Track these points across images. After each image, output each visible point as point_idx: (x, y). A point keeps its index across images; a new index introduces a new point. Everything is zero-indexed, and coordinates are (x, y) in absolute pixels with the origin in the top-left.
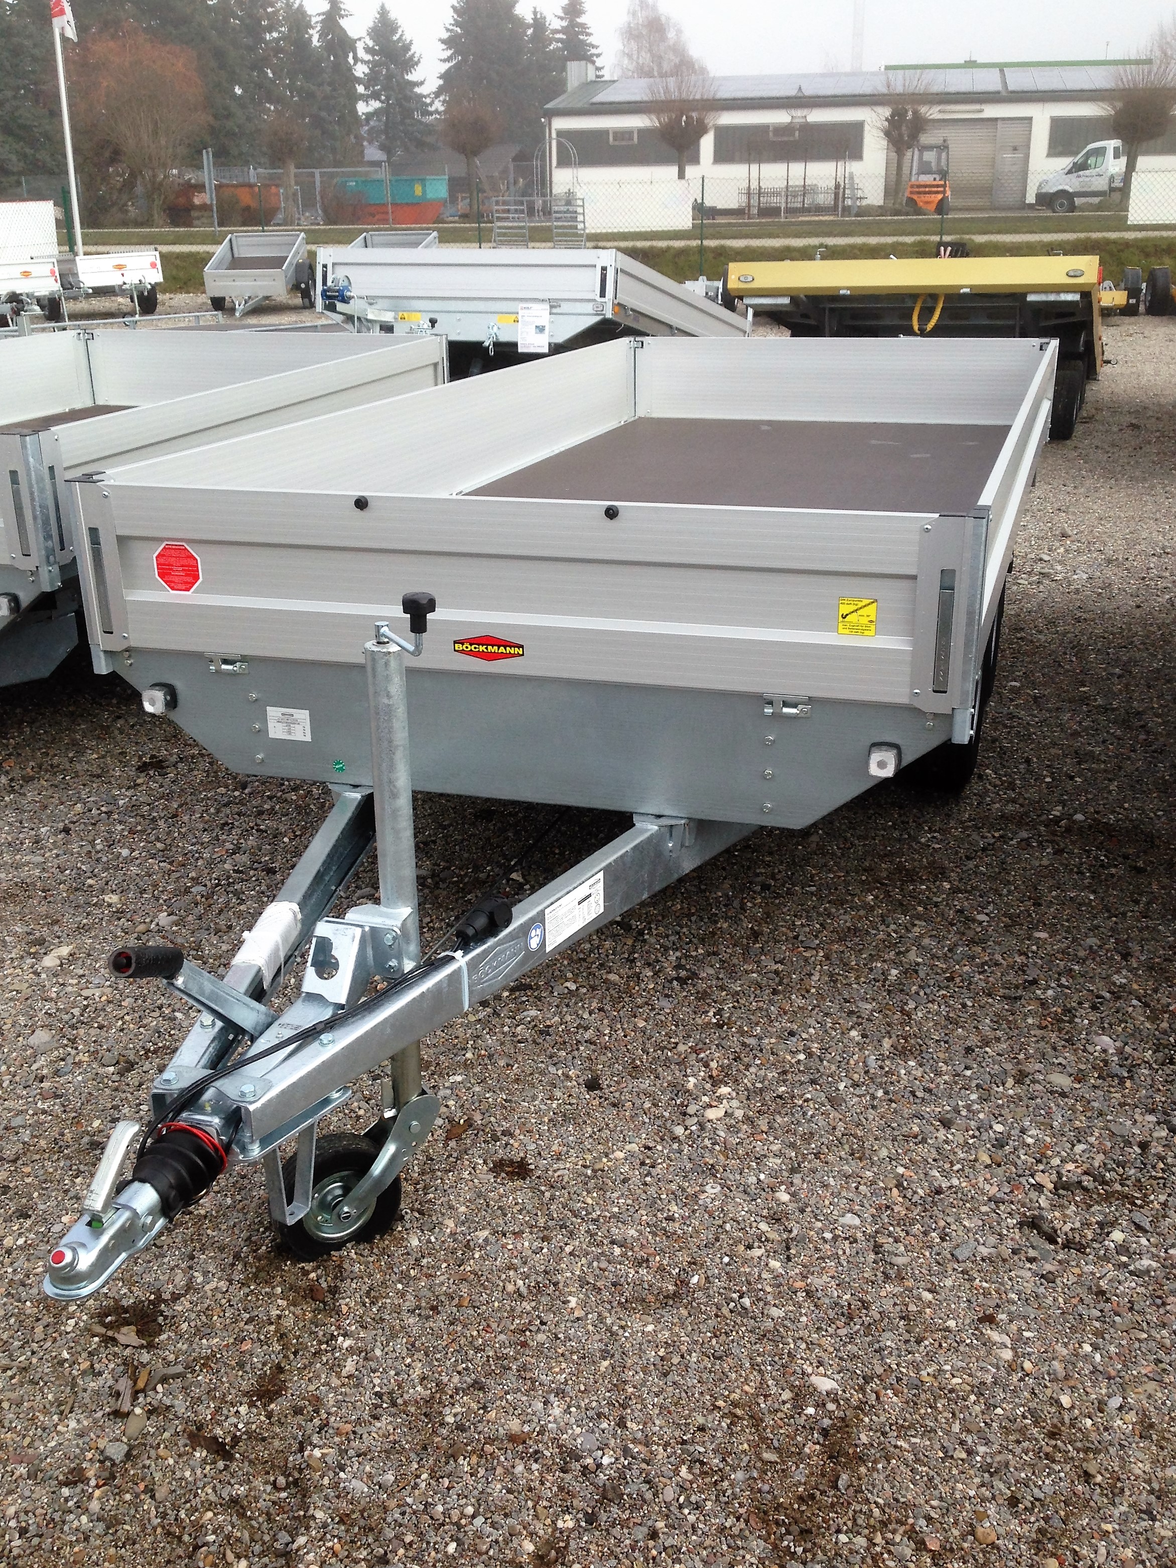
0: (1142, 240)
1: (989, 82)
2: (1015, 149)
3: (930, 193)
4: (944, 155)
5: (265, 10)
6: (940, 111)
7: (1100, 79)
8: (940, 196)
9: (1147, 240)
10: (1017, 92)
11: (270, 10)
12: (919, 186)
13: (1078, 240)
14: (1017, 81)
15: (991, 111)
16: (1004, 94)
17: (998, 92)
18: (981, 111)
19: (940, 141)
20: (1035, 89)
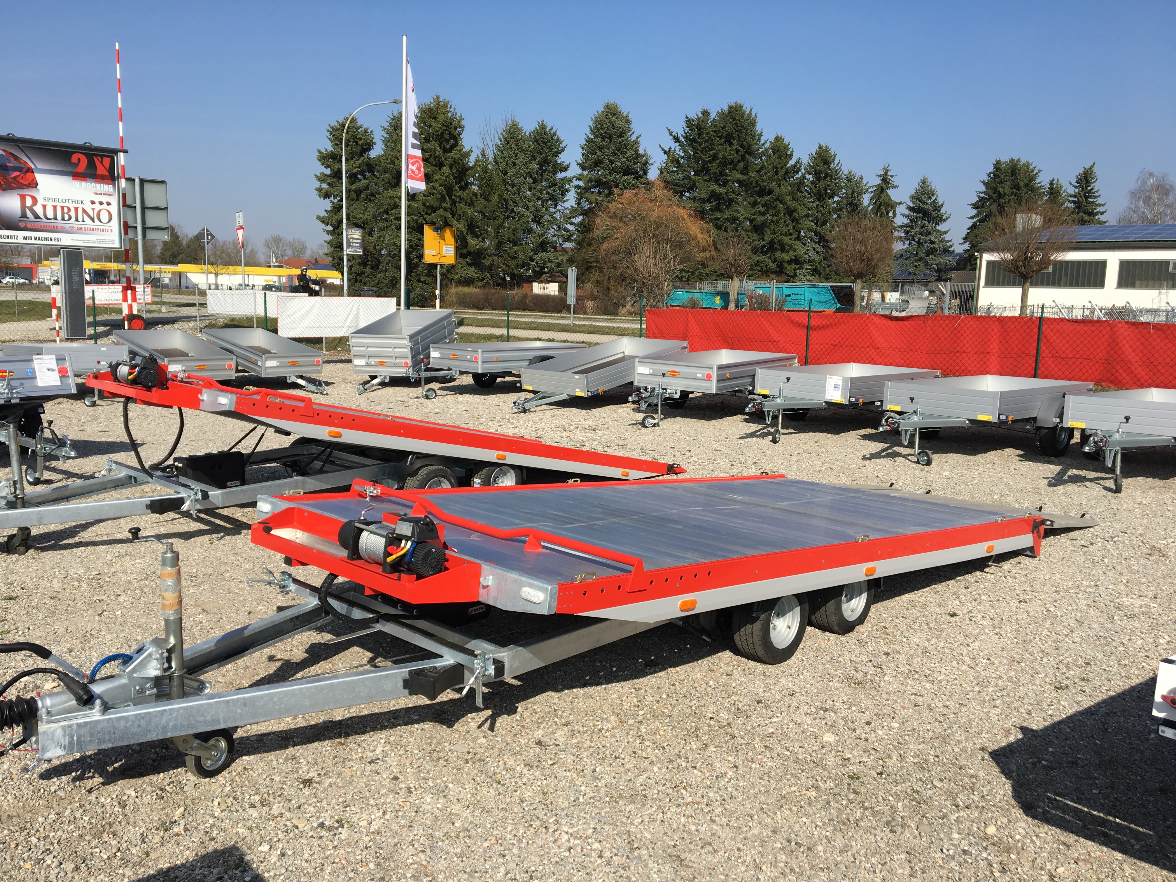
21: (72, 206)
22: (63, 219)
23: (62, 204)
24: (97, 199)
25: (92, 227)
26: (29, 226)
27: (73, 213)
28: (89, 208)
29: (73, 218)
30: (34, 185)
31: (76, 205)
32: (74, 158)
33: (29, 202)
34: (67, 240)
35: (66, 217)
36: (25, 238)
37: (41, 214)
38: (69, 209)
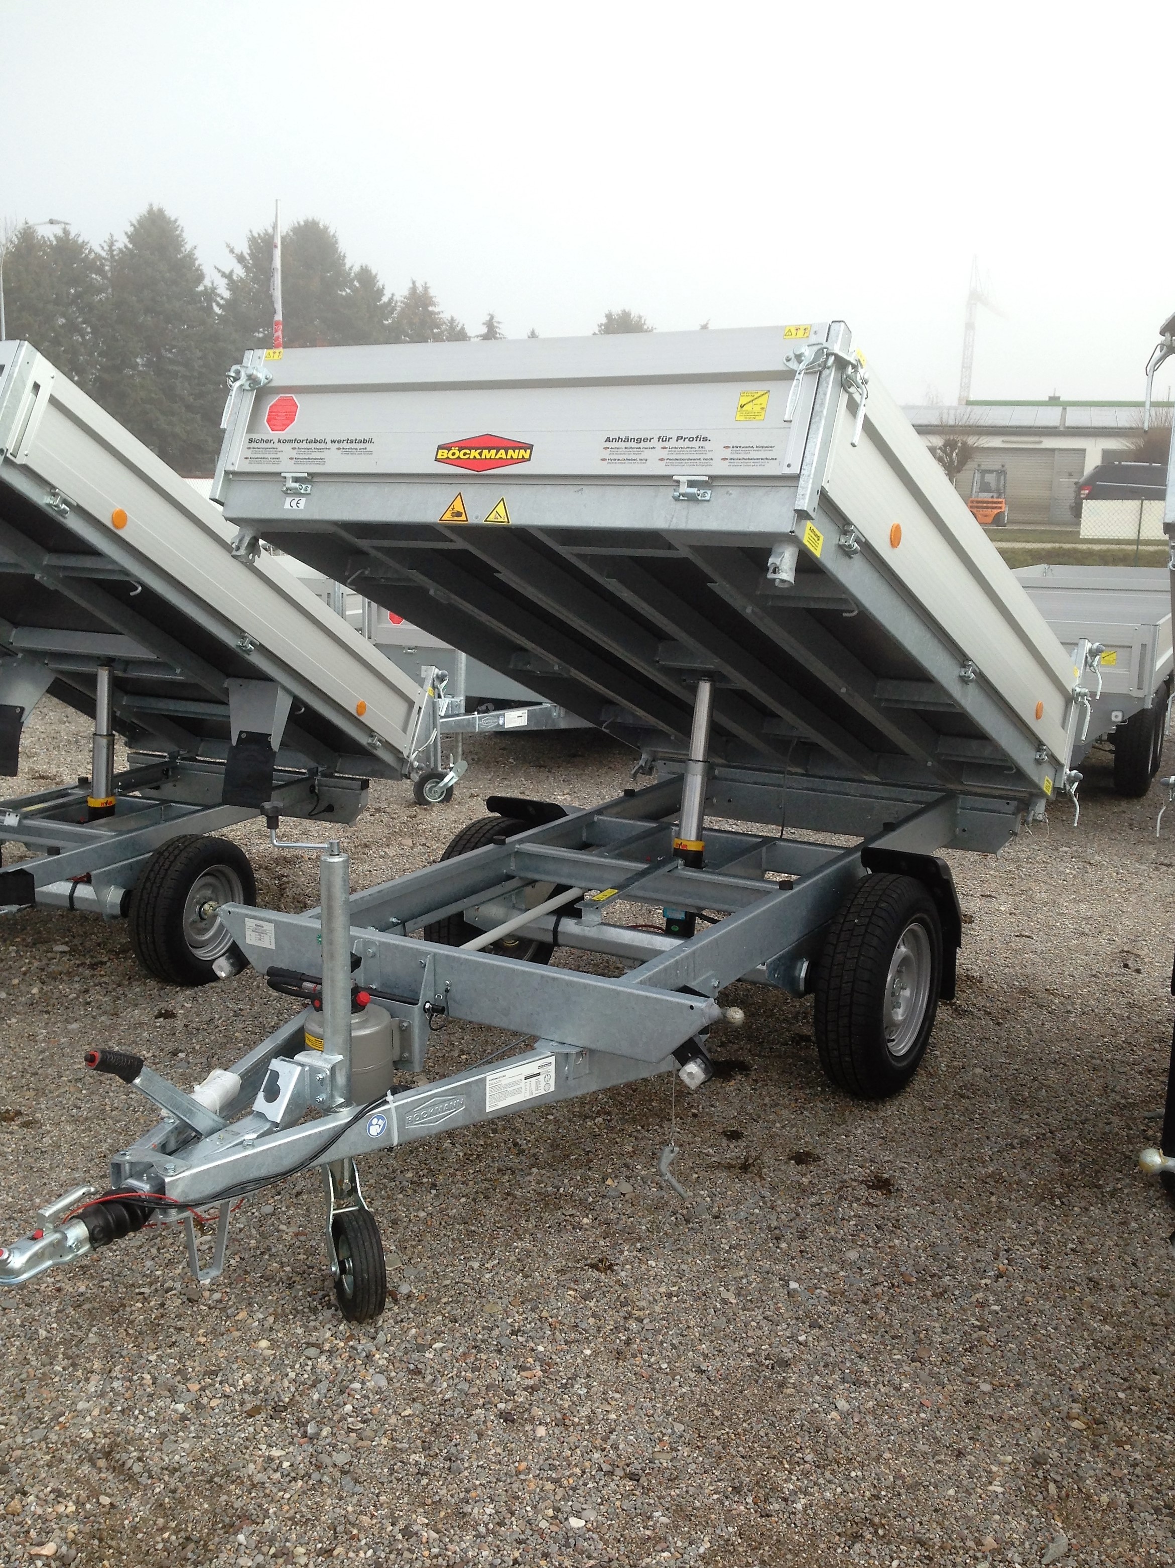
0: (1105, 551)
1: (1050, 417)
2: (1070, 475)
3: (987, 508)
4: (1002, 478)
5: (432, 331)
6: (1003, 441)
7: (1123, 419)
8: (996, 511)
9: (1108, 551)
10: (1073, 428)
11: (435, 331)
12: (978, 502)
13: (1054, 549)
14: (1075, 418)
15: (1049, 443)
16: (1062, 429)
17: (1056, 427)
18: (1041, 442)
19: (998, 467)
20: (1089, 425)
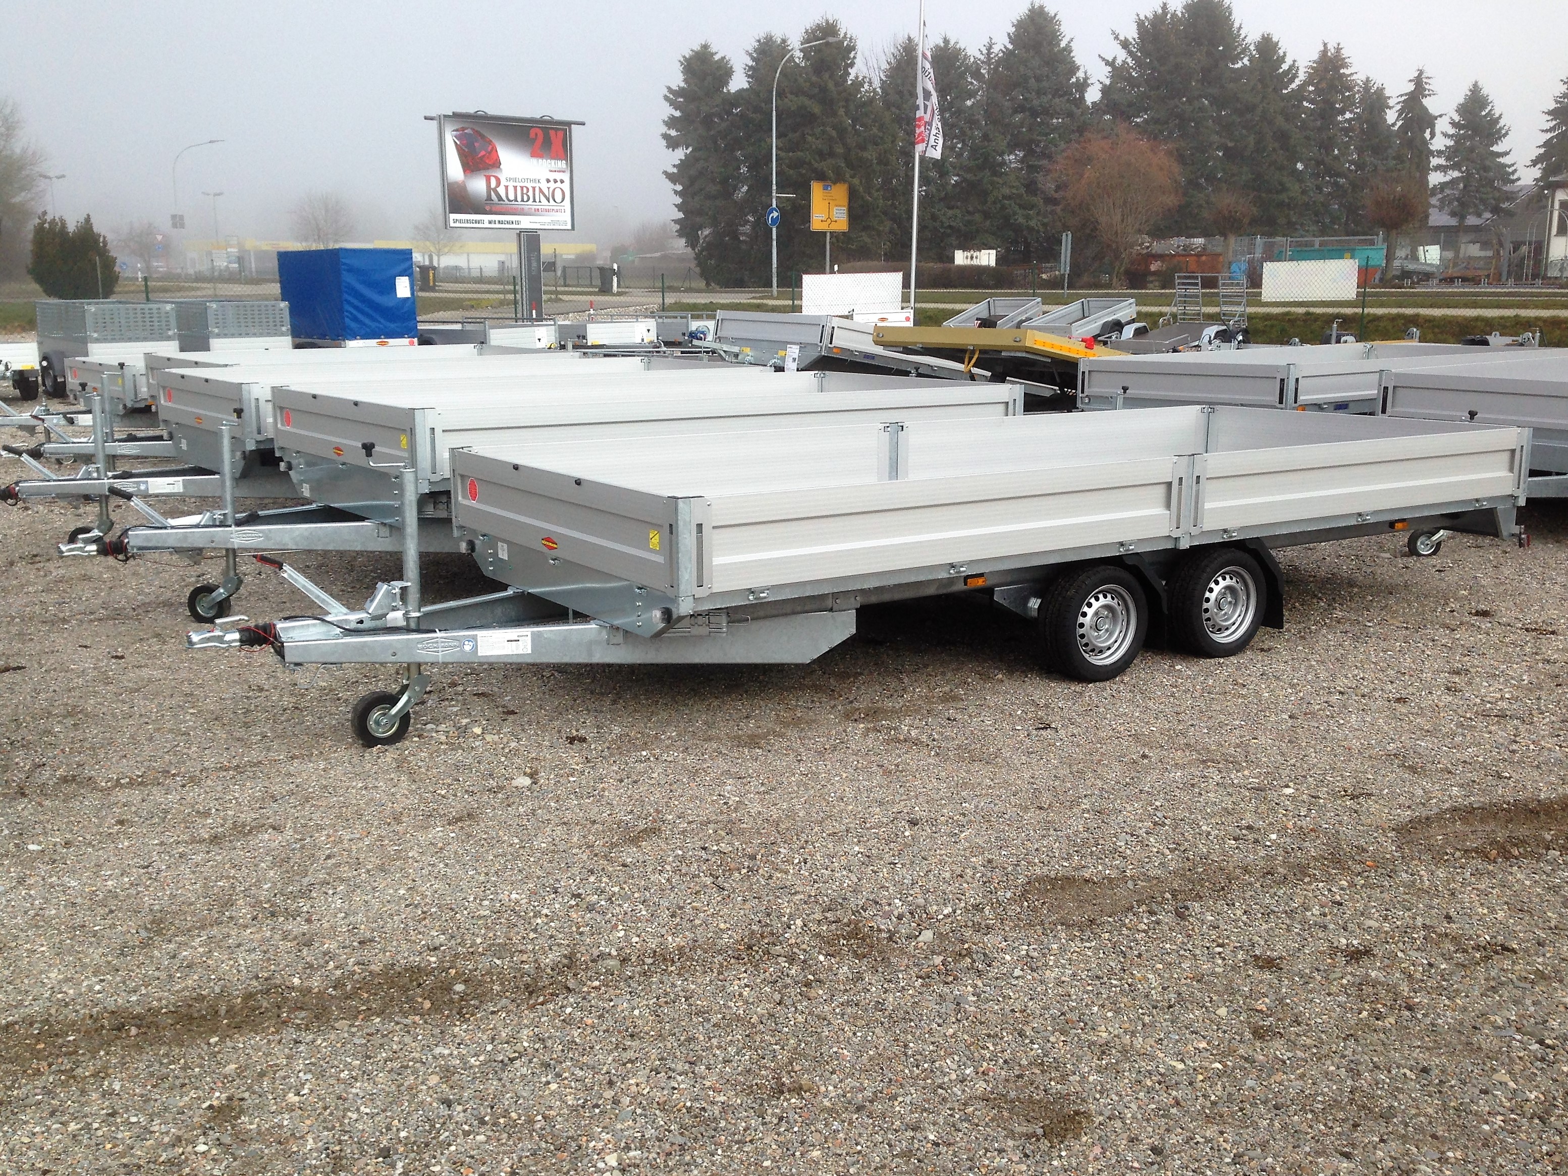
5: (1341, 94)
11: (1345, 94)
21: (529, 185)
22: (523, 201)
23: (522, 184)
24: (552, 176)
25: (547, 208)
26: (494, 209)
27: (531, 194)
28: (544, 186)
29: (531, 199)
30: (497, 164)
31: (534, 185)
32: (532, 133)
33: (493, 183)
34: (526, 222)
35: (525, 198)
36: (490, 222)
37: (504, 196)
38: (528, 189)
